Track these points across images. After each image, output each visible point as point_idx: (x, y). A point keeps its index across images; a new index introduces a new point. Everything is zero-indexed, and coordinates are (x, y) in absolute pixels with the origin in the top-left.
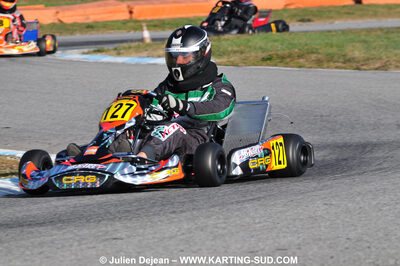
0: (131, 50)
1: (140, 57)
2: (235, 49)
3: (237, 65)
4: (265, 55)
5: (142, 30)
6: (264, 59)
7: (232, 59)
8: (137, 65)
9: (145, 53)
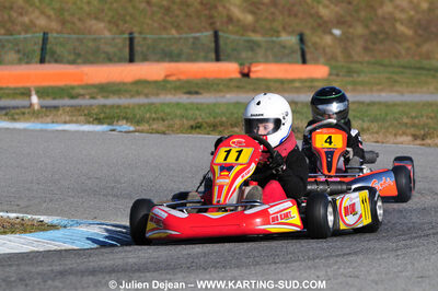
0: (26, 116)
1: (42, 123)
2: (154, 116)
3: (164, 133)
4: (192, 123)
5: (30, 96)
6: (192, 127)
7: (154, 126)
8: (42, 130)
9: (49, 119)
